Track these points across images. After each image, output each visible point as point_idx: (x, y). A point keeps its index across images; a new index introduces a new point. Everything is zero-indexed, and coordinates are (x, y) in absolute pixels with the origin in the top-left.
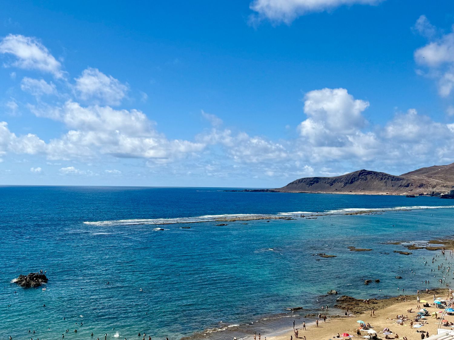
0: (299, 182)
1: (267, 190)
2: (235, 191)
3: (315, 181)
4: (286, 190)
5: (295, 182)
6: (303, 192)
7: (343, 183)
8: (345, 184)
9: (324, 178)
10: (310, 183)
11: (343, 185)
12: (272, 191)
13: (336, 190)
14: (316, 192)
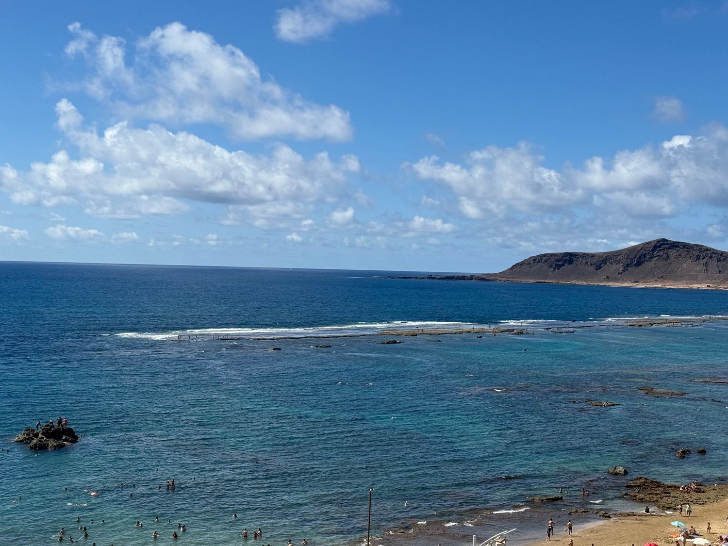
0: (533, 263)
1: (472, 277)
2: (408, 278)
3: (566, 261)
4: (509, 278)
5: (527, 263)
6: (543, 281)
7: (622, 264)
8: (625, 267)
9: (585, 254)
10: (556, 265)
11: (621, 269)
12: (482, 278)
13: (608, 278)
14: (568, 283)
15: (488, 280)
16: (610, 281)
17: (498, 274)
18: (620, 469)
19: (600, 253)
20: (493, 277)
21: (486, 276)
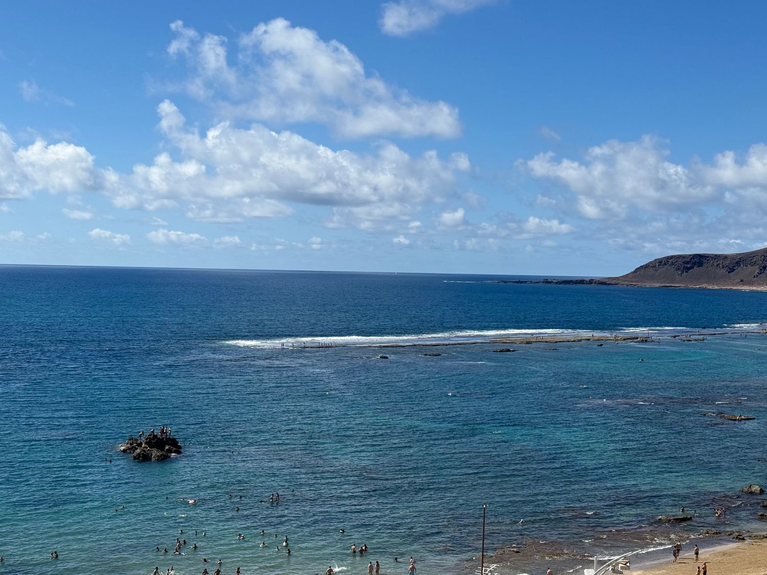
0: (659, 265)
1: (591, 282)
2: (522, 282)
3: (695, 263)
4: (632, 282)
5: (651, 265)
6: (669, 285)
7: (757, 267)
8: (761, 270)
9: (716, 255)
10: (684, 267)
11: (757, 271)
12: (602, 283)
13: (742, 281)
14: (697, 287)
15: (609, 284)
16: (744, 285)
17: (621, 278)
18: (756, 488)
19: (733, 255)
20: (614, 281)
21: (607, 280)
